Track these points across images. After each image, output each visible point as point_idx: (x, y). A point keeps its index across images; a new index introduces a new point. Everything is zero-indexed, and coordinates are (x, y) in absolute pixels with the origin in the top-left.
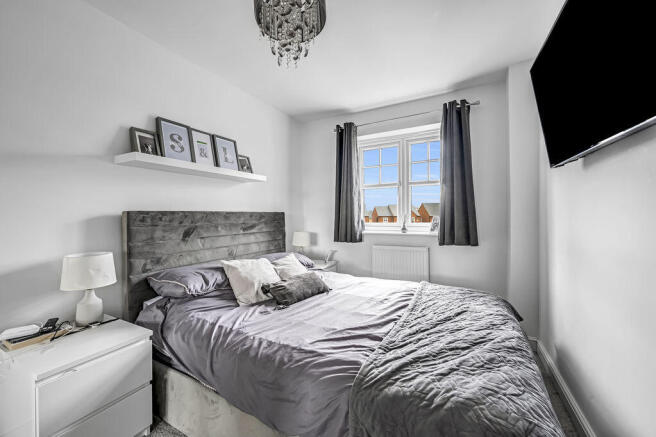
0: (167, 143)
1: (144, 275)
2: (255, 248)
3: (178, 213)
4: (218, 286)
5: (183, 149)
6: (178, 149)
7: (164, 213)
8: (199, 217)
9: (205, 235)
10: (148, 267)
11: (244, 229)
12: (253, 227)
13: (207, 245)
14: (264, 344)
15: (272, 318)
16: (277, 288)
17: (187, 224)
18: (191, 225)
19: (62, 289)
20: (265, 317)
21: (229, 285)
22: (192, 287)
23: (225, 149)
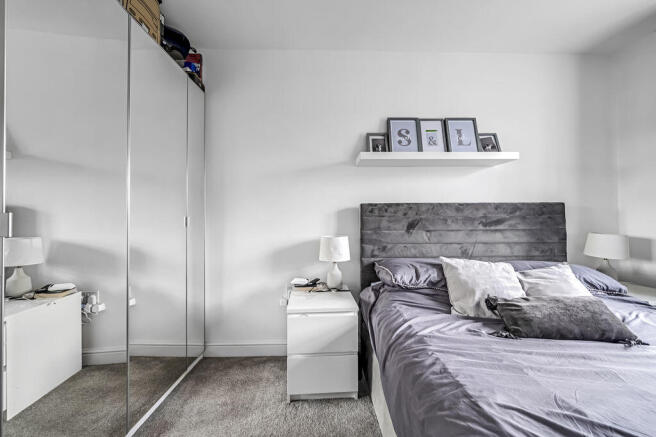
0: (395, 138)
1: (373, 260)
2: (504, 250)
3: (402, 204)
4: (432, 284)
5: (409, 142)
6: (405, 142)
7: (390, 205)
8: (424, 209)
9: (431, 228)
10: (376, 253)
11: (485, 225)
12: (499, 222)
13: (434, 240)
14: (437, 368)
15: (479, 342)
16: (509, 305)
17: (412, 216)
18: (416, 217)
19: (320, 259)
20: (471, 338)
21: (445, 286)
22: (399, 277)
23: (459, 132)
